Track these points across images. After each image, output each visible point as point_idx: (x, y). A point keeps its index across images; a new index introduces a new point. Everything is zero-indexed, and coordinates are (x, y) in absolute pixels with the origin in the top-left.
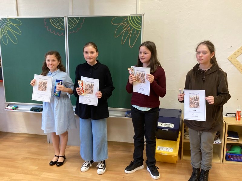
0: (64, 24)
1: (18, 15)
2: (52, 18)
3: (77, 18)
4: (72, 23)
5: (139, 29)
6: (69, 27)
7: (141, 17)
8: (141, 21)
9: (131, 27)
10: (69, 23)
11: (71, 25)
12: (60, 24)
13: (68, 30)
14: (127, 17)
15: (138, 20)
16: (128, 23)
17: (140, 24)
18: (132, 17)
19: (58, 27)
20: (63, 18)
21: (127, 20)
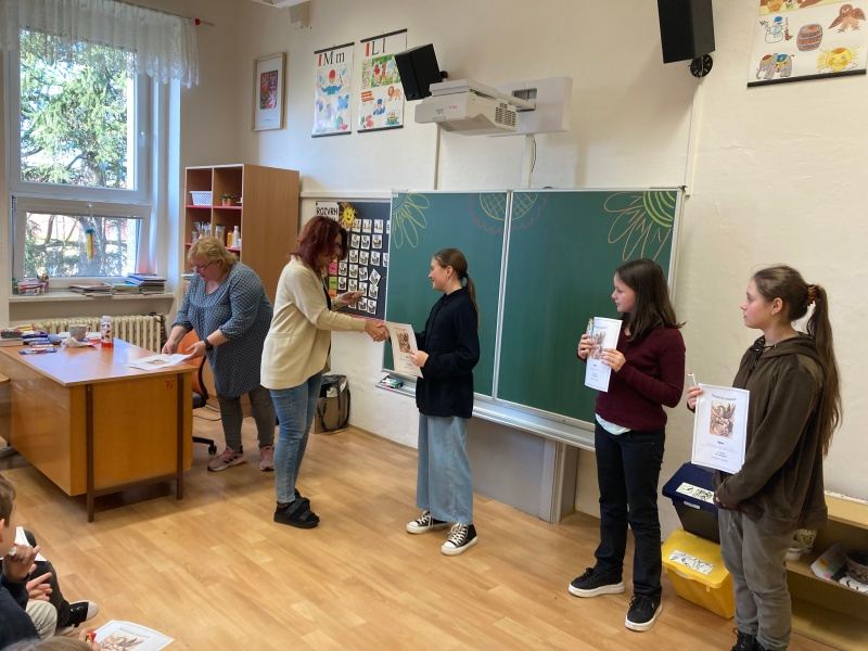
0: (505, 209)
1: (436, 187)
2: (484, 194)
4: (521, 206)
5: (667, 226)
6: (514, 215)
7: (674, 194)
8: (674, 204)
9: (649, 219)
10: (514, 205)
12: (498, 208)
13: (512, 221)
14: (640, 194)
15: (666, 201)
16: (643, 209)
17: (672, 213)
18: (652, 193)
19: (493, 213)
21: (641, 202)
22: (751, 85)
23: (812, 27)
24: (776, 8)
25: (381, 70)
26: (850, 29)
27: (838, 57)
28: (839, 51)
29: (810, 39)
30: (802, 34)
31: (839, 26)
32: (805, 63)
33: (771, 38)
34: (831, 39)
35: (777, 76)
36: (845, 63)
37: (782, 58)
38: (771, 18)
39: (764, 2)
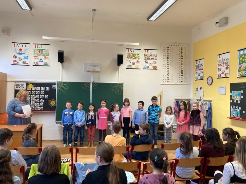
0: (90, 85)
2: (85, 83)
3: (96, 83)
5: (122, 88)
8: (123, 85)
9: (119, 87)
11: (93, 86)
13: (92, 88)
18: (119, 84)
19: (87, 86)
20: (90, 83)
22: (126, 69)
23: (134, 62)
24: (129, 59)
25: (41, 52)
27: (137, 67)
29: (134, 64)
30: (132, 63)
32: (133, 67)
33: (128, 62)
34: (136, 64)
35: (130, 68)
37: (130, 65)
38: (128, 60)
39: (127, 57)
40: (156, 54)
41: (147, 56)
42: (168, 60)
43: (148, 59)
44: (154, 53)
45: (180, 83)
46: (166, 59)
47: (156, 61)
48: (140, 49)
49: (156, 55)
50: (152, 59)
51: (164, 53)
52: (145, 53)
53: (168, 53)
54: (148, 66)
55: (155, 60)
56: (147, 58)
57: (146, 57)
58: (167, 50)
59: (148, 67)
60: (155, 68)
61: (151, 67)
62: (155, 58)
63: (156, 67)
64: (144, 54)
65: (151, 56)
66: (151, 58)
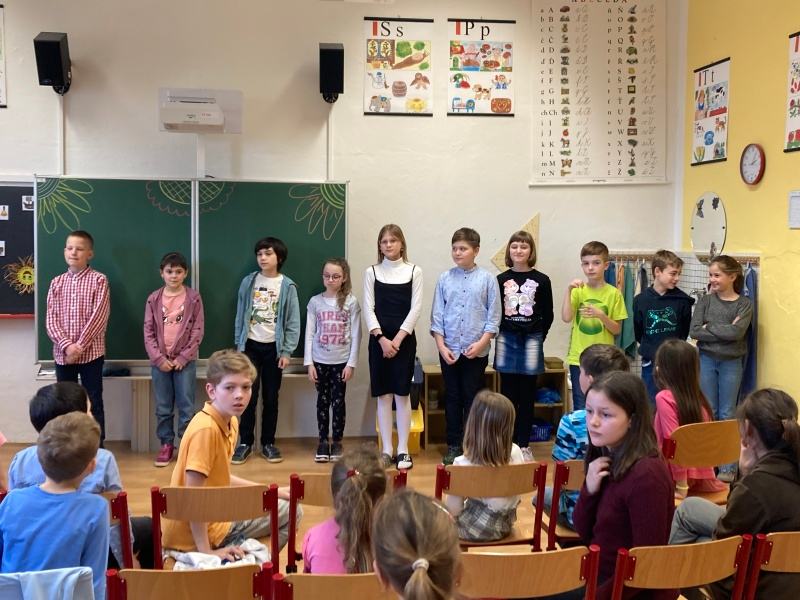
0: (190, 195)
1: (65, 174)
2: (165, 182)
3: (219, 184)
4: (209, 193)
5: (341, 208)
6: (200, 200)
7: (344, 186)
8: (344, 193)
9: (326, 204)
10: (200, 192)
11: (204, 196)
12: (182, 194)
13: (200, 206)
14: (318, 185)
15: (338, 191)
16: (321, 197)
17: (343, 199)
18: (327, 185)
19: (177, 199)
20: (189, 183)
21: (319, 191)
22: (366, 114)
23: (400, 83)
24: (377, 66)
26: (422, 88)
27: (417, 104)
28: (417, 100)
29: (400, 90)
30: (394, 86)
31: (416, 85)
32: (398, 104)
33: (375, 85)
34: (411, 91)
35: (382, 110)
36: (421, 108)
37: (384, 99)
38: (375, 72)
39: (369, 61)
40: (507, 41)
41: (462, 50)
42: (564, 71)
43: (470, 65)
44: (498, 35)
45: (622, 182)
46: (558, 66)
47: (505, 73)
48: (432, 21)
49: (509, 46)
50: (489, 65)
51: (546, 35)
52: (456, 38)
53: (567, 34)
54: (470, 101)
55: (505, 69)
56: (465, 61)
57: (457, 56)
58: (562, 19)
59: (468, 107)
60: (502, 110)
61: (483, 105)
62: (502, 60)
63: (509, 106)
64: (451, 42)
65: (483, 50)
66: (486, 63)
